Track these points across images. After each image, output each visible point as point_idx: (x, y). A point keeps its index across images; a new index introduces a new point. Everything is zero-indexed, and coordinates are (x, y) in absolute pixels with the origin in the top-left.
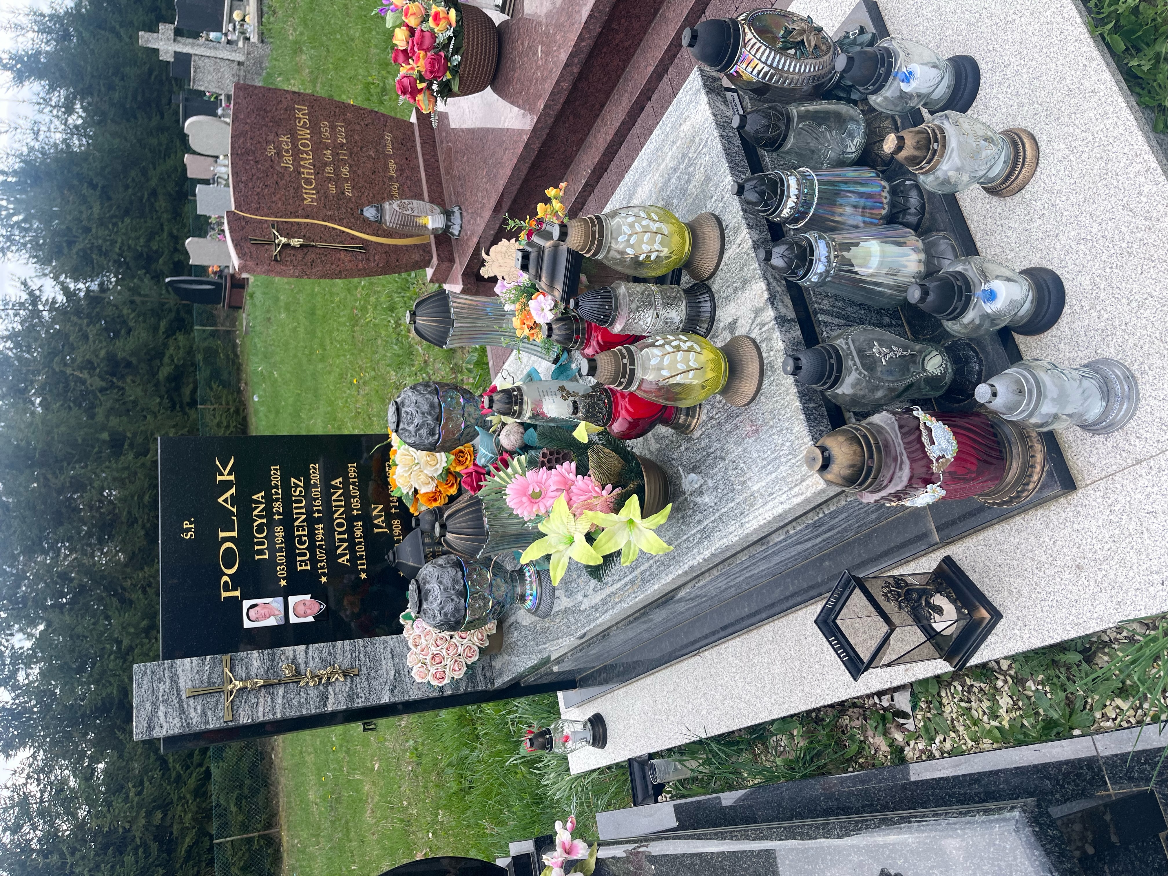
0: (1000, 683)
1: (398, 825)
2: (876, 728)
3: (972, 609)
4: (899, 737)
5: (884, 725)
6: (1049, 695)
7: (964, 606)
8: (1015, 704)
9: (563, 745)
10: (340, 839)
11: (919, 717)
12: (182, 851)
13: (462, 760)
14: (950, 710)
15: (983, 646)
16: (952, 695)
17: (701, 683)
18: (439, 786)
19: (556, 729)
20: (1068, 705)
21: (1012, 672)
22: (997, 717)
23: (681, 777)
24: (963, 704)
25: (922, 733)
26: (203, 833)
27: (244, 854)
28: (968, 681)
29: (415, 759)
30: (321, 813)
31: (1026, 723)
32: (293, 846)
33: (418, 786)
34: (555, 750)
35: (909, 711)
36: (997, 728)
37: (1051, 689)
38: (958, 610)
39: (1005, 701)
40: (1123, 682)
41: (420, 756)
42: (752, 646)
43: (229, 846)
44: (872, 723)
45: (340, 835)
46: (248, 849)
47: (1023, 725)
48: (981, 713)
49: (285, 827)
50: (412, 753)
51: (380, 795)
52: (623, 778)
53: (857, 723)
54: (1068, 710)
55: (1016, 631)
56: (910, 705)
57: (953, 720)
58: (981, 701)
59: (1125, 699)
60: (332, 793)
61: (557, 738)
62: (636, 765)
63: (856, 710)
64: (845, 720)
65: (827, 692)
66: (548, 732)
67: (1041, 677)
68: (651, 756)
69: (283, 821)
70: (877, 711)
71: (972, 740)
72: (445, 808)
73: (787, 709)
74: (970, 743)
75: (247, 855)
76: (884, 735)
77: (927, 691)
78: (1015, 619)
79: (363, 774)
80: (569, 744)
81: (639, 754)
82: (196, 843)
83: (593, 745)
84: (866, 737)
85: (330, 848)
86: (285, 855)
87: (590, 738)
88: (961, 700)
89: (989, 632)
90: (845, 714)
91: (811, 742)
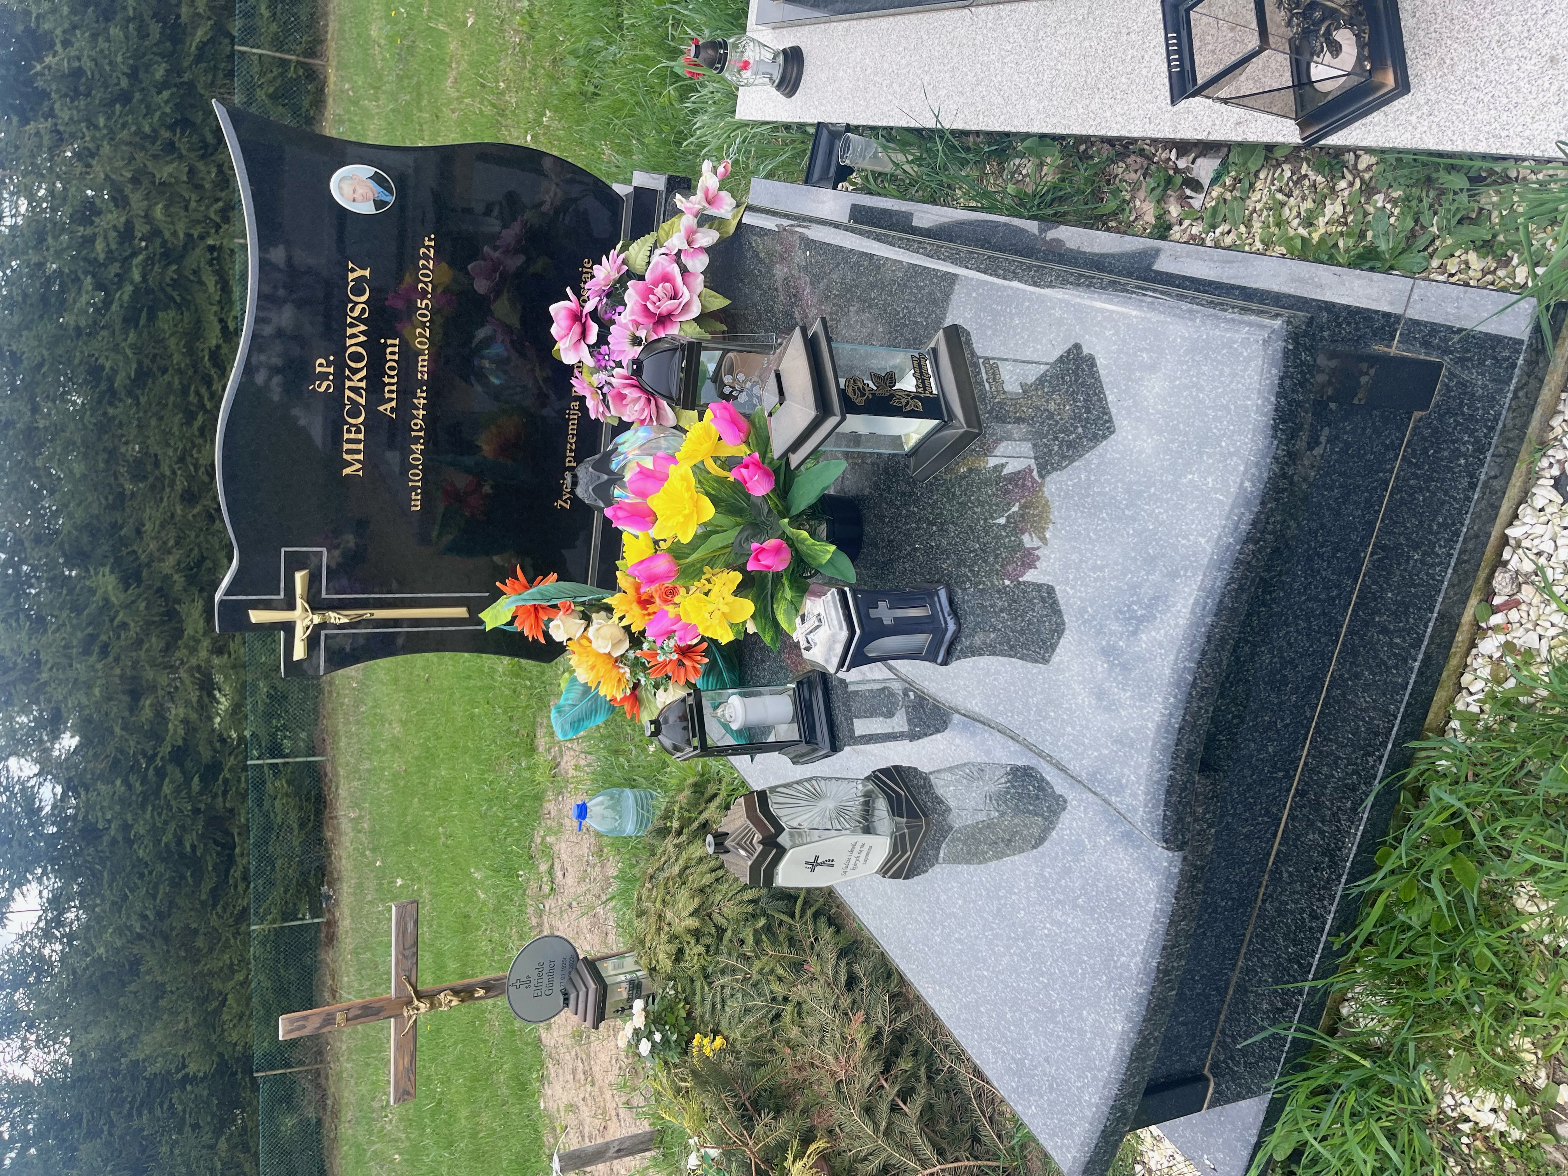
0: (1343, 184)
1: (488, 110)
2: (1153, 190)
3: (1378, 65)
4: (1174, 210)
5: (1165, 190)
6: (1392, 220)
7: (1370, 58)
8: (1344, 216)
9: (739, 72)
10: (408, 103)
11: (1214, 194)
12: (193, 45)
13: (591, 53)
14: (1259, 197)
15: (1357, 124)
16: (1273, 179)
17: (955, 51)
18: (553, 78)
19: (735, 46)
20: (1408, 239)
21: (1367, 176)
22: (1311, 225)
23: (879, 169)
24: (1279, 196)
25: (1207, 215)
26: (221, 31)
27: (275, 78)
28: (1305, 168)
29: (526, 29)
30: (384, 59)
31: (1341, 244)
32: (342, 91)
33: (524, 68)
34: (726, 75)
35: (1206, 182)
36: (1303, 238)
37: (1402, 213)
38: (1360, 59)
39: (1334, 209)
40: (1494, 236)
41: (534, 27)
42: (1050, 20)
43: (255, 59)
44: (1151, 182)
45: (408, 97)
46: (281, 74)
47: (1336, 245)
48: (1294, 213)
49: (333, 62)
50: (523, 18)
51: (470, 63)
52: (803, 147)
53: (1132, 176)
54: (1403, 245)
55: (1414, 119)
56: (1212, 175)
57: (1254, 211)
58: (1304, 198)
59: (1482, 256)
60: (404, 37)
61: (733, 57)
62: (825, 133)
63: (1139, 160)
64: (1119, 169)
65: (1119, 119)
66: (724, 45)
67: (1396, 194)
68: (848, 128)
69: (332, 53)
70: (1166, 169)
71: (1262, 242)
72: (556, 110)
73: (1055, 125)
74: (1259, 245)
75: (279, 82)
76: (1158, 202)
77: (1245, 164)
78: (1422, 102)
79: (450, 25)
80: (747, 74)
81: (834, 121)
82: (212, 40)
83: (778, 88)
84: (1133, 198)
85: (392, 110)
86: (330, 101)
87: (777, 78)
88: (1280, 190)
89: (1378, 107)
90: (1122, 161)
91: (1063, 180)
